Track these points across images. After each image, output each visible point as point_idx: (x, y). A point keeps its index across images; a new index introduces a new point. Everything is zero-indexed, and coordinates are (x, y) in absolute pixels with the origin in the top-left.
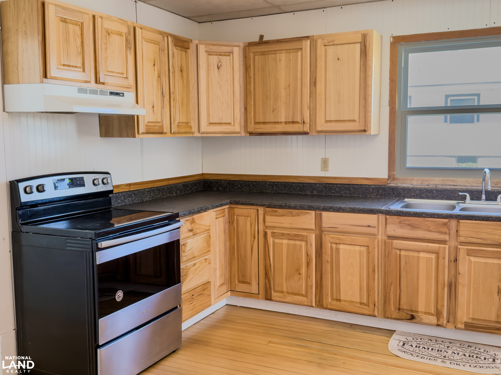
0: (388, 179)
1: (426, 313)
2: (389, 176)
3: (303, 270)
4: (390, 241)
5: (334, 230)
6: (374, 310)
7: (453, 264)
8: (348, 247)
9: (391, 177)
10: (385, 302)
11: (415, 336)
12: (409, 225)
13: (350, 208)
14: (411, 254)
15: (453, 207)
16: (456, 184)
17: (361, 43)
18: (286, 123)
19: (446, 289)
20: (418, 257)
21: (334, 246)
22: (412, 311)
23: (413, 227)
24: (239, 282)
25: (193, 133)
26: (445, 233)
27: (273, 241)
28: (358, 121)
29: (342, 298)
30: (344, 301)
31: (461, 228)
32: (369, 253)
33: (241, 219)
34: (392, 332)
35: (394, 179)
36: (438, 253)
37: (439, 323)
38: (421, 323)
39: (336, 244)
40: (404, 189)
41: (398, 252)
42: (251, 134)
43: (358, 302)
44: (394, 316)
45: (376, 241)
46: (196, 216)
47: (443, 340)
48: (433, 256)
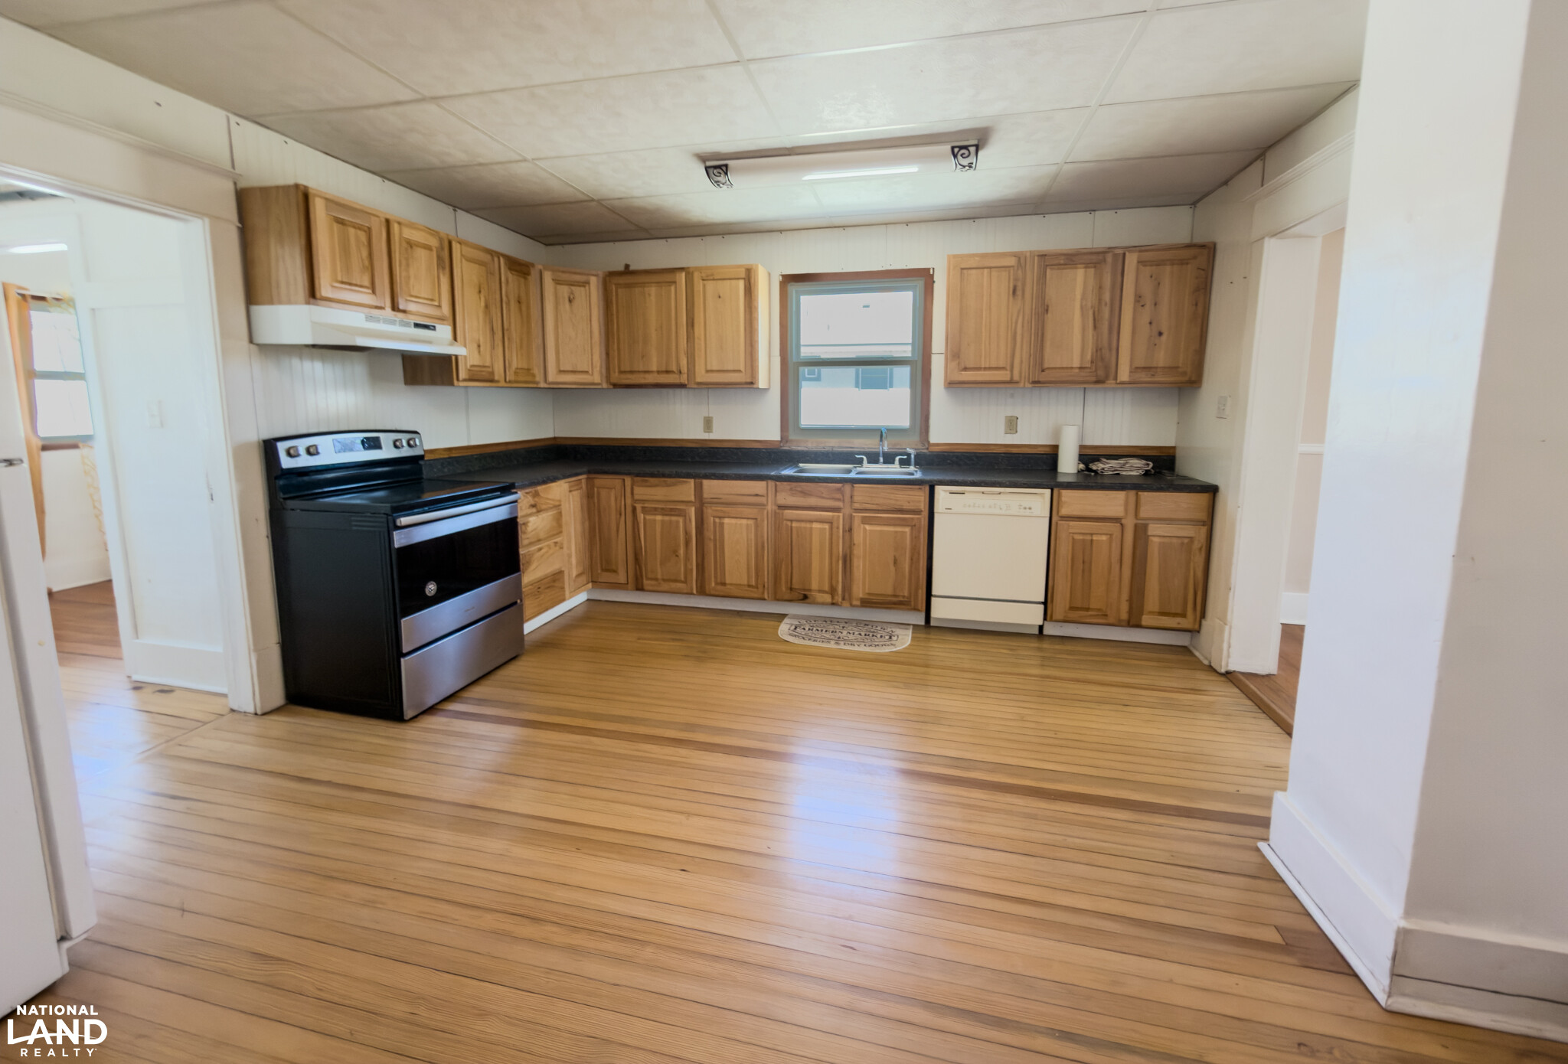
0: (781, 442)
1: (820, 591)
2: (782, 438)
3: (682, 552)
4: (781, 511)
5: (717, 502)
6: (763, 593)
7: (847, 534)
8: (733, 521)
9: (784, 438)
10: (775, 583)
11: (808, 618)
12: (802, 492)
13: (735, 474)
14: (803, 525)
15: (849, 471)
16: (853, 446)
17: (744, 279)
18: (659, 372)
19: (840, 562)
20: (811, 528)
21: (717, 520)
22: (804, 590)
23: (805, 494)
24: (603, 570)
25: (537, 383)
26: (839, 500)
27: (645, 518)
28: (743, 371)
29: (727, 582)
30: (731, 584)
31: (855, 493)
32: (757, 526)
33: (604, 493)
34: (783, 616)
35: (787, 442)
36: (831, 523)
37: (834, 601)
38: (815, 603)
39: (720, 518)
40: (798, 452)
41: (789, 523)
42: (616, 386)
43: (744, 585)
44: (786, 597)
45: (765, 512)
46: (539, 488)
47: (838, 620)
48: (827, 526)
